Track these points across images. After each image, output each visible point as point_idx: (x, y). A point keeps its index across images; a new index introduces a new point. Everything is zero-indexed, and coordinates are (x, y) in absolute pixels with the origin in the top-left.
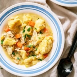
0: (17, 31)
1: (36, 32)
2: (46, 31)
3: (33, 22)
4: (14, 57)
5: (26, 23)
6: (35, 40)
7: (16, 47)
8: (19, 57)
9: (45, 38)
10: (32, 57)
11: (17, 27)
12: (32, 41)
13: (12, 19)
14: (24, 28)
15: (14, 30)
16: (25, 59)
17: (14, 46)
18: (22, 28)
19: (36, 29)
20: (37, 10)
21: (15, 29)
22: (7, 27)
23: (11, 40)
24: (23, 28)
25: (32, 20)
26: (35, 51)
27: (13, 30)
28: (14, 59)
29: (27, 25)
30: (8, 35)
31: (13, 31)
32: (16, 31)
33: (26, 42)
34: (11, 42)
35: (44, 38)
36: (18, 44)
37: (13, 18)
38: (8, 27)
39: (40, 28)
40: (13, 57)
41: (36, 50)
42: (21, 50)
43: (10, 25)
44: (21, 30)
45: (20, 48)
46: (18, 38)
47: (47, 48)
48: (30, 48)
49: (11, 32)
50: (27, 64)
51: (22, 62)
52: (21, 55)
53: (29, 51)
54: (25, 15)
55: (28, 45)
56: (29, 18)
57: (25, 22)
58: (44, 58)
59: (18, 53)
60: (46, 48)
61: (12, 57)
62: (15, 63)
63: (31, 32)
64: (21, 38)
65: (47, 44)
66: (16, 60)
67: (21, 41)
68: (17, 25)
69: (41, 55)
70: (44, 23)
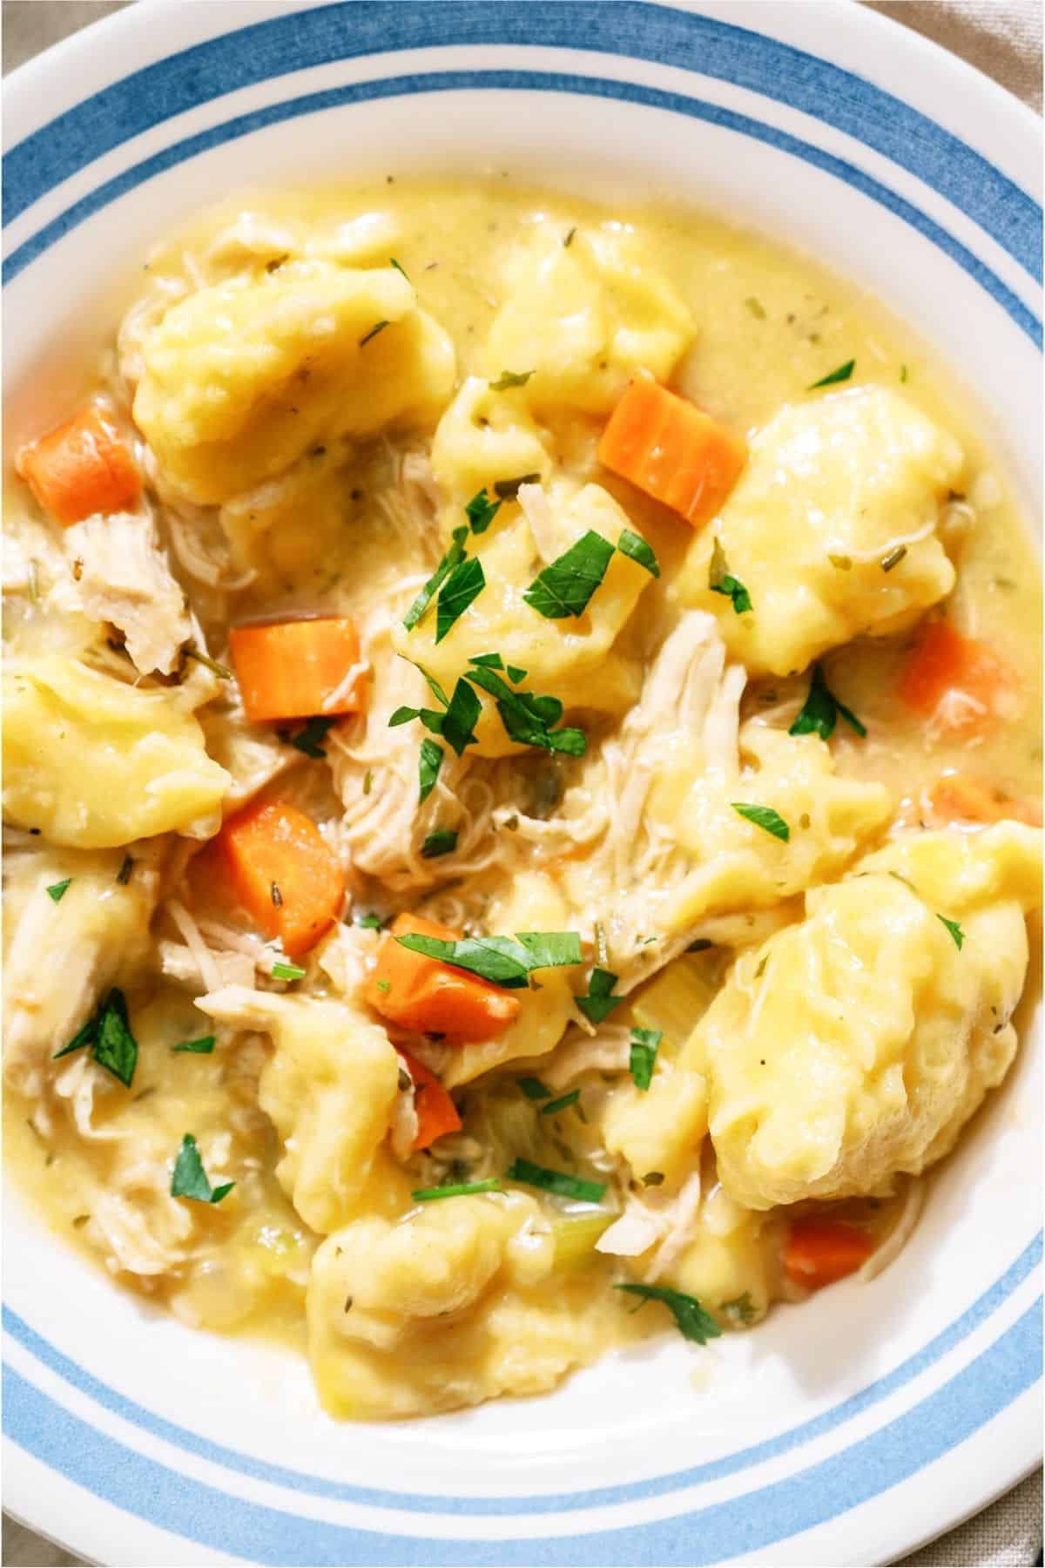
0: (293, 545)
1: (731, 659)
2: (953, 701)
3: (696, 419)
4: (104, 1108)
5: (540, 417)
6: (659, 831)
7: (195, 908)
8: (216, 1152)
9: (903, 847)
10: (518, 1199)
11: (318, 451)
12: (583, 852)
13: (237, 261)
14: (480, 516)
15: (235, 510)
16: (343, 1214)
17: (147, 878)
18: (427, 503)
19: (739, 597)
20: (848, 172)
21: (267, 499)
22: (101, 402)
23: (123, 732)
24: (452, 517)
25: (676, 380)
26: (611, 1078)
27: (210, 511)
28: (103, 1159)
29: (562, 458)
30: (64, 595)
31: (213, 540)
32: (263, 543)
33: (438, 846)
34: (105, 756)
35: (874, 839)
36: (248, 846)
37: (275, 239)
38: (124, 416)
39: (842, 609)
40: (83, 1111)
41: (641, 1071)
42: (292, 987)
43: (165, 386)
44: (393, 546)
45: (272, 956)
46: (289, 703)
47: (893, 1085)
48: (498, 1005)
49: (164, 541)
50: (363, 1349)
51: (249, 1272)
52: (272, 1103)
53: (469, 1065)
54: (547, 226)
55: (477, 913)
56: (638, 309)
57: (513, 381)
58: (776, 1301)
59: (207, 1046)
60: (873, 1079)
61: (60, 1111)
62: (100, 1252)
63: (601, 634)
64: (343, 720)
65: (927, 1001)
66: (141, 1197)
67: (351, 790)
68: (314, 419)
69: (719, 1220)
70: (954, 496)
